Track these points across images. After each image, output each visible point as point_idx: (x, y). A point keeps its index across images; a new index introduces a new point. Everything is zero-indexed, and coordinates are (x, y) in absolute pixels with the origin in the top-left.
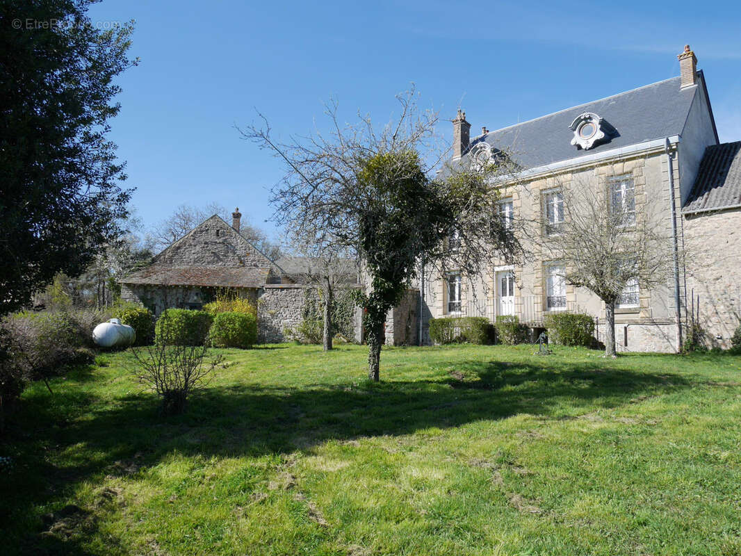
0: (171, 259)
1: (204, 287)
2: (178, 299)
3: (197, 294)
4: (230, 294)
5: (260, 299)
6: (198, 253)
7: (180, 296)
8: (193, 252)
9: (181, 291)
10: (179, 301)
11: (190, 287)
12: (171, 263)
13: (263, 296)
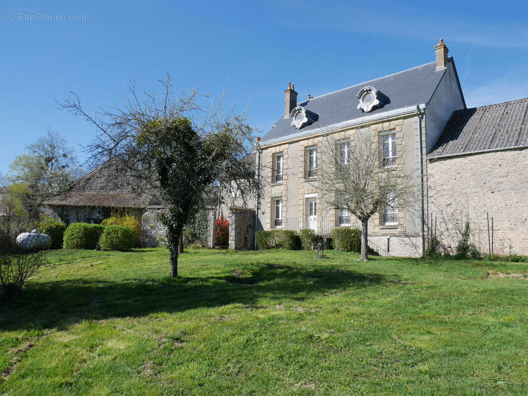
0: (84, 187)
1: (104, 207)
2: (85, 216)
3: (99, 212)
4: (122, 212)
5: (143, 216)
6: (103, 183)
7: (87, 213)
8: (99, 182)
9: (88, 210)
10: (87, 217)
11: (94, 207)
12: (84, 189)
13: (146, 213)
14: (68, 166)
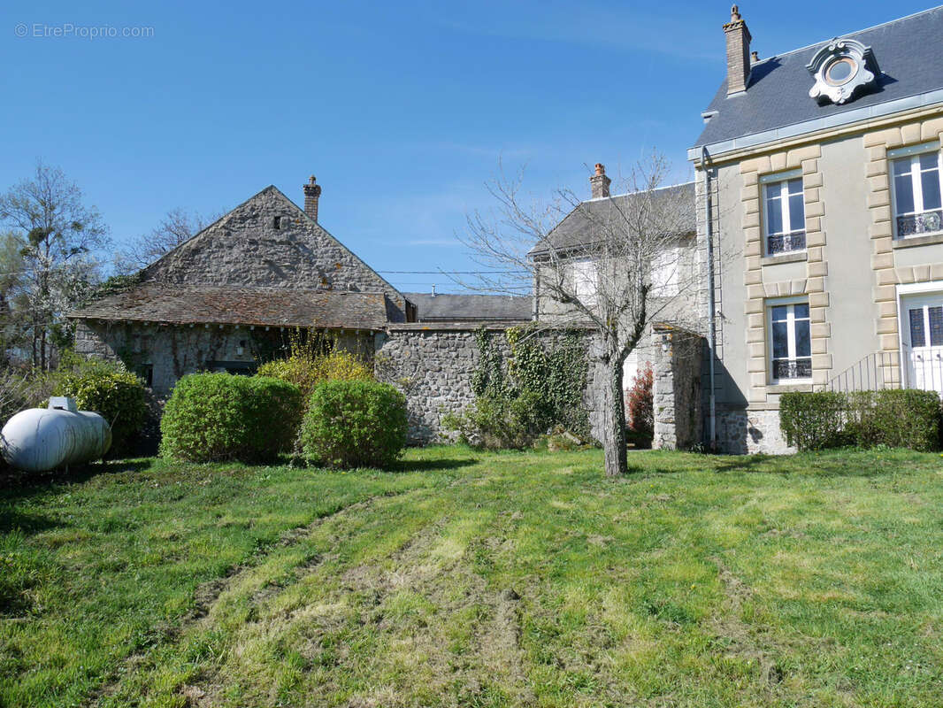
0: (180, 274)
1: (260, 329)
2: (200, 353)
3: (242, 344)
4: (318, 342)
5: (378, 353)
6: (236, 262)
7: (206, 346)
8: (226, 259)
9: (208, 336)
10: (204, 357)
11: (229, 328)
12: (181, 280)
13: (387, 346)
14: (86, 250)
